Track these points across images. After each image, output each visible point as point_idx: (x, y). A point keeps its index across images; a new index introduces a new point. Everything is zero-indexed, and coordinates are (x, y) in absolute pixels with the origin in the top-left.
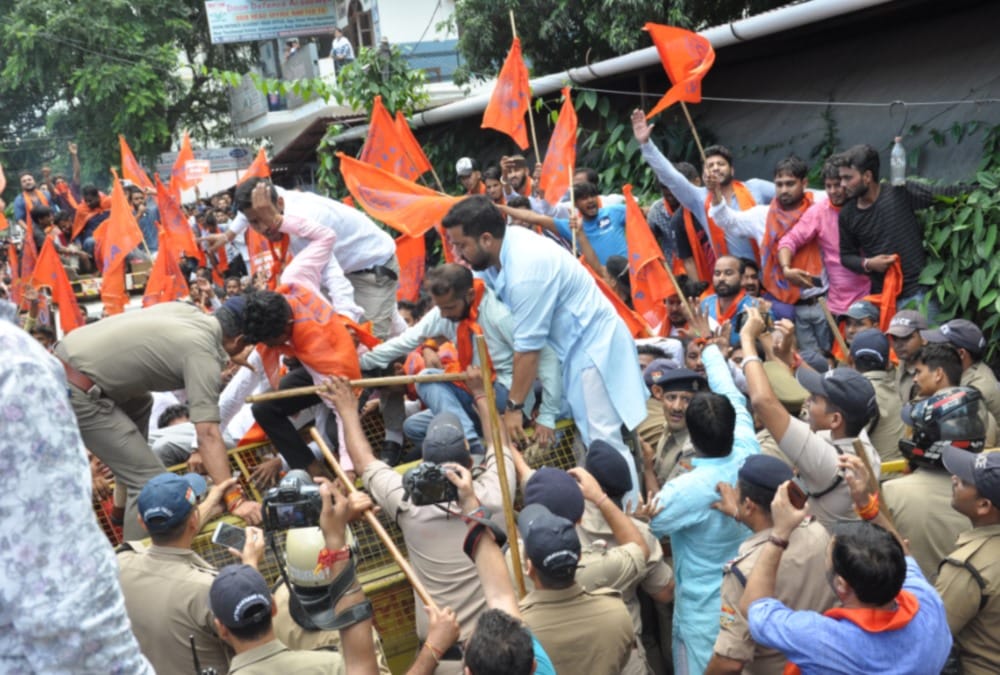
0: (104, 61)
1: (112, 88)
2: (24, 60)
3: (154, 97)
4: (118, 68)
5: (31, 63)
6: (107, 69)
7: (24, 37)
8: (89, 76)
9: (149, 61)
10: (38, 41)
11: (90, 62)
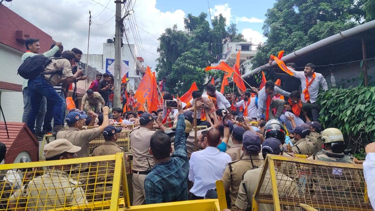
0: (189, 74)
1: (189, 79)
2: (174, 73)
3: (198, 82)
4: (192, 75)
5: (175, 73)
6: (189, 75)
7: (175, 68)
8: (185, 76)
9: (198, 75)
10: (177, 69)
11: (186, 74)
